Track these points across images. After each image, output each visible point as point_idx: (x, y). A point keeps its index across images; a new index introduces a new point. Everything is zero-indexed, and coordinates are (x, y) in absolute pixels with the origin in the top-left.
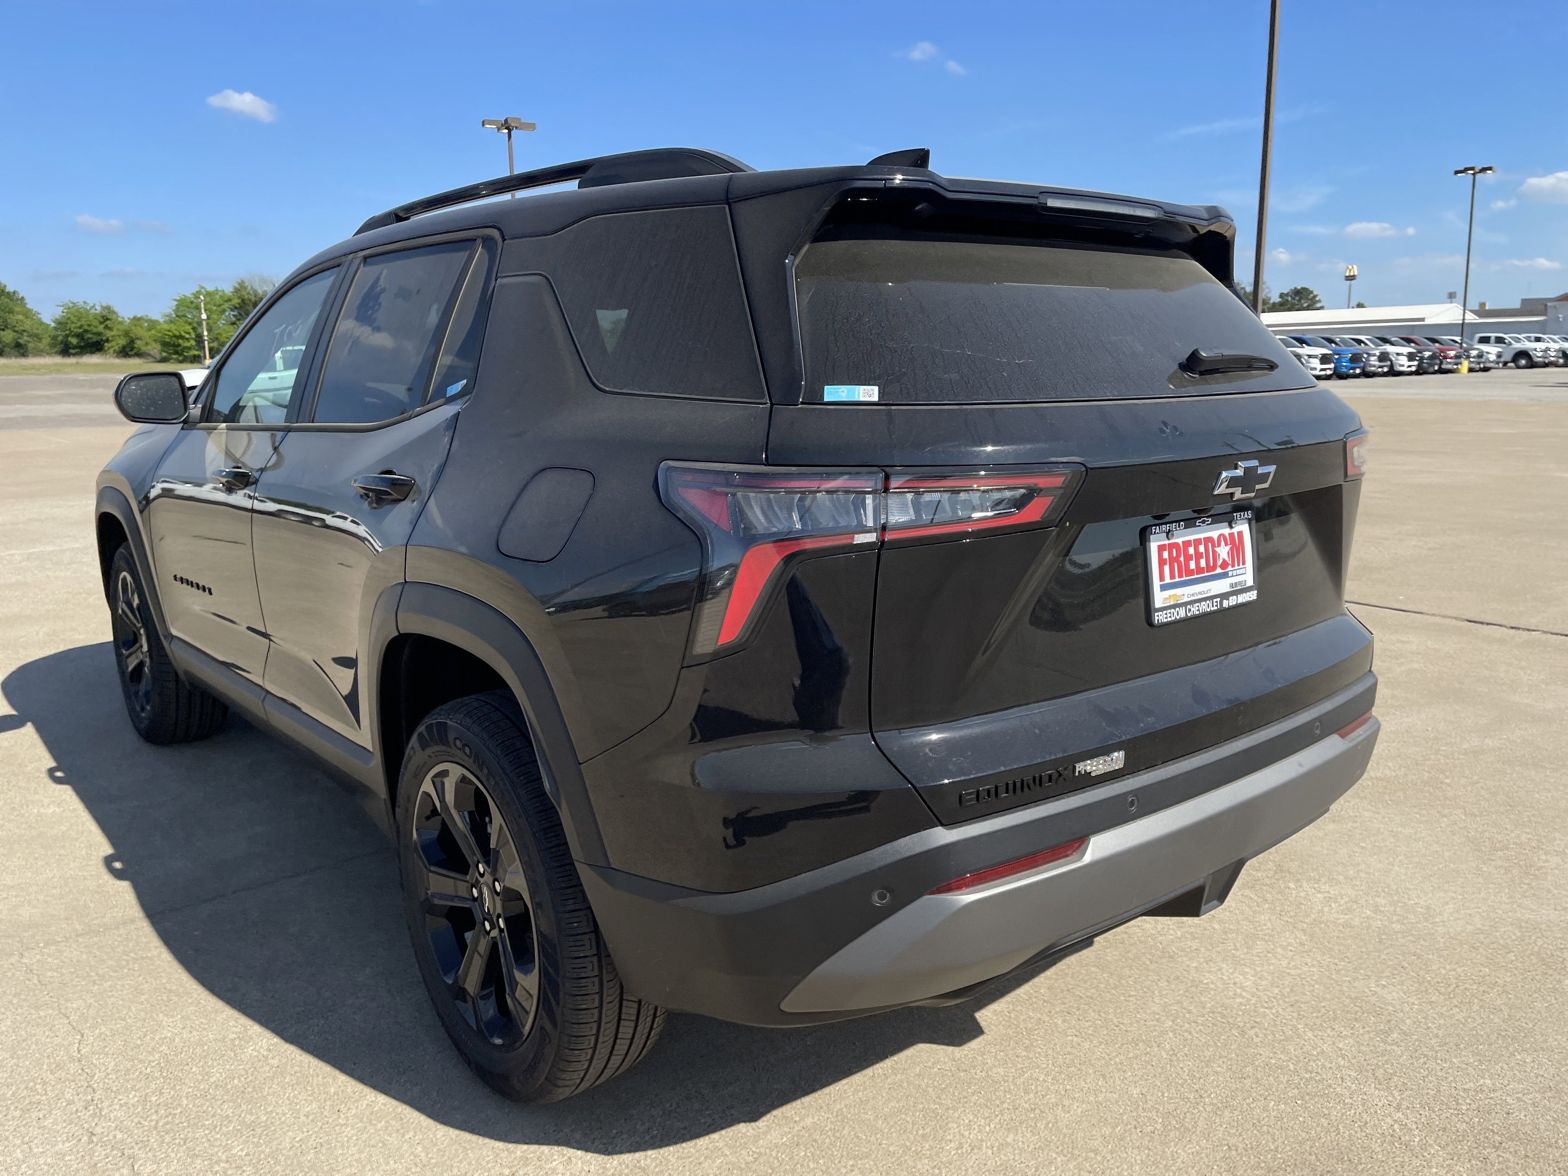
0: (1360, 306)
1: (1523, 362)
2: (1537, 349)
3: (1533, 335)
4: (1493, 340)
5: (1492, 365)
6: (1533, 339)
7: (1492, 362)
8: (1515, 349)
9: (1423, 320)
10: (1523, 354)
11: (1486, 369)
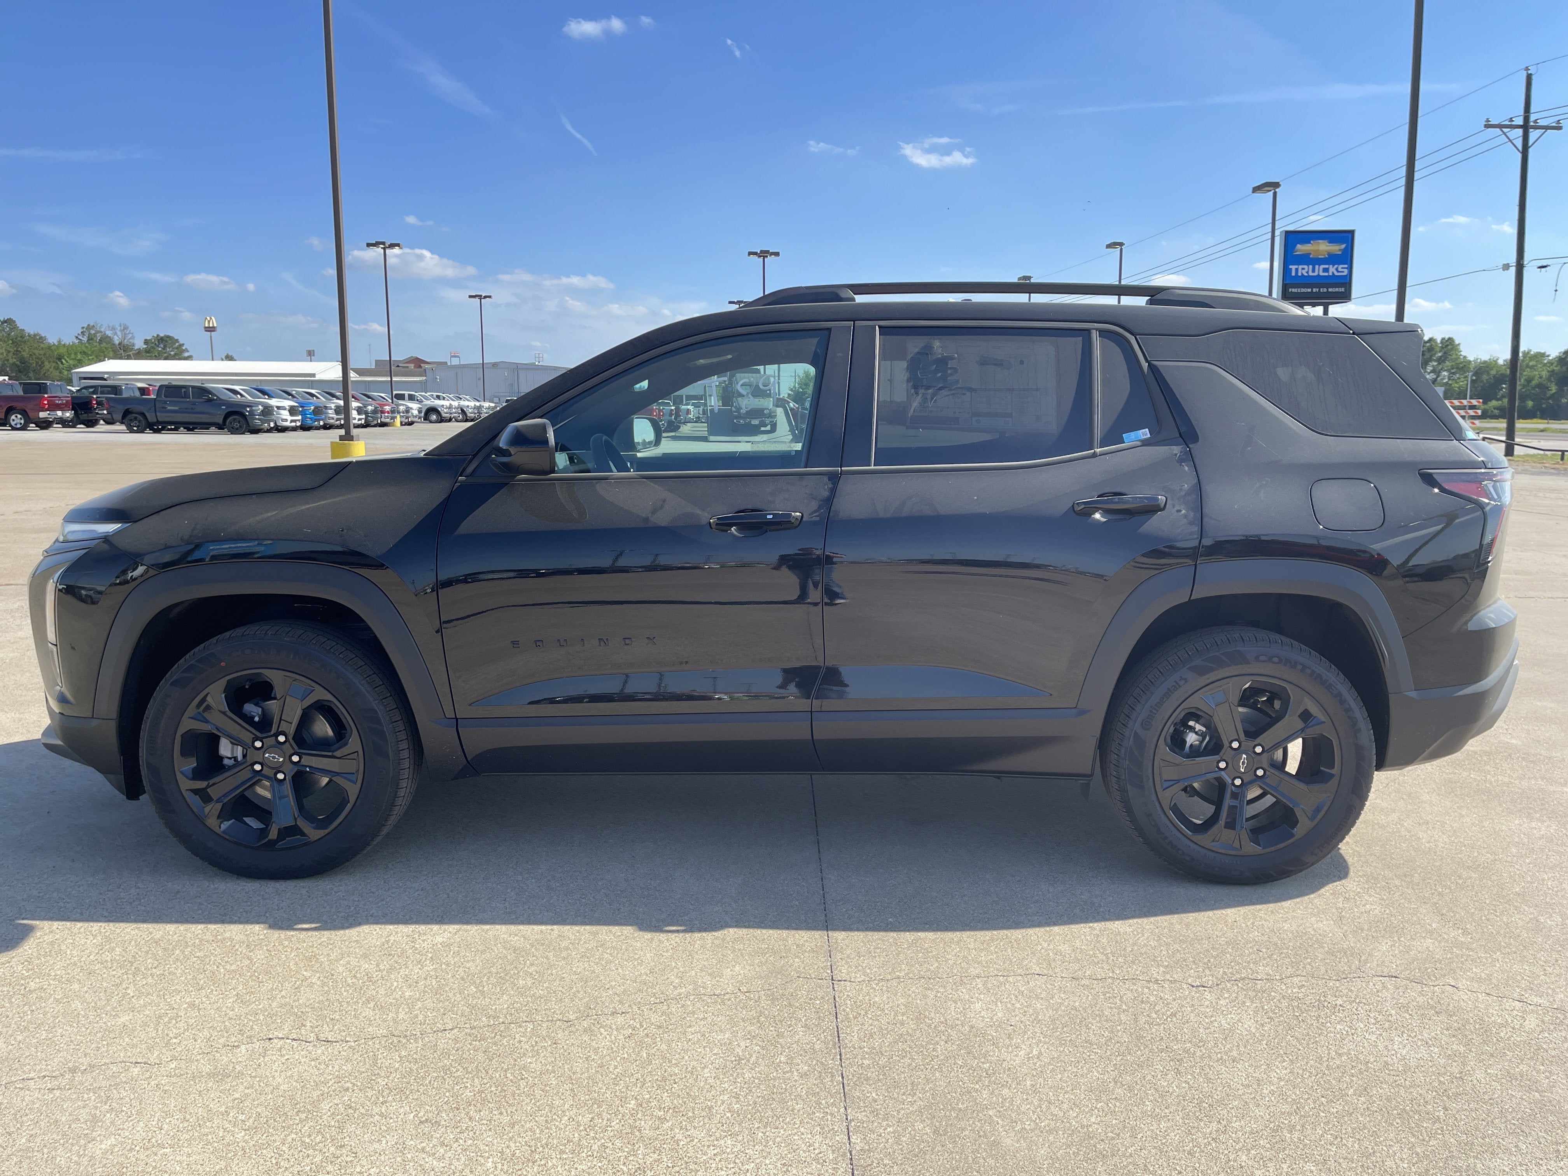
0: (229, 358)
1: (434, 417)
2: (443, 404)
3: (435, 394)
4: (407, 397)
5: (416, 419)
6: (435, 397)
7: (416, 417)
8: (426, 405)
9: (314, 375)
10: (432, 410)
11: (411, 424)
